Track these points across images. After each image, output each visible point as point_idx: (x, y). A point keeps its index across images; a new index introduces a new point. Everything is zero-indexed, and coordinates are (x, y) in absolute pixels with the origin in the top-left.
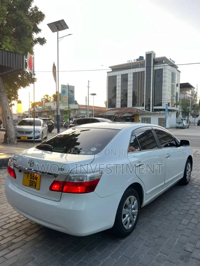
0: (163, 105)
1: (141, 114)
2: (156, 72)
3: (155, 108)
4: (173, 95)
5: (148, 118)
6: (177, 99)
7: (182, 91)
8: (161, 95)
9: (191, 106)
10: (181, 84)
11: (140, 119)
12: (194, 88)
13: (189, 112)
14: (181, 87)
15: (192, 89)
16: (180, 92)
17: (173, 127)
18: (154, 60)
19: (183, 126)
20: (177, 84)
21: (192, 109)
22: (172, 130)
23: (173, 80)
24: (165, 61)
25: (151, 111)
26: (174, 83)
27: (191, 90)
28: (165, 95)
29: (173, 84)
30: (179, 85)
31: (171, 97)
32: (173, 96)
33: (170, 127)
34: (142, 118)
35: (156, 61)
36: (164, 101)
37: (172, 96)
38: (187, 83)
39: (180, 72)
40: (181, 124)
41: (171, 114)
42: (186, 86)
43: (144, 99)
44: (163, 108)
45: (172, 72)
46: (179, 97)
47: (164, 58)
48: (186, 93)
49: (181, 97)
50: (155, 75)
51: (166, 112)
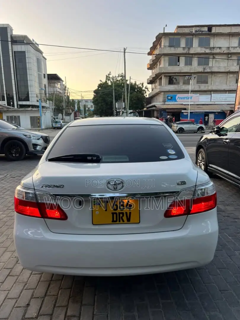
0: (30, 100)
1: (5, 112)
2: (16, 54)
3: (21, 103)
4: (42, 87)
5: (15, 117)
6: (46, 94)
7: (50, 84)
8: (27, 86)
9: (65, 102)
10: (48, 75)
11: (5, 117)
12: (63, 81)
13: (63, 109)
14: (48, 79)
15: (61, 81)
16: (48, 85)
17: (49, 127)
18: (12, 37)
19: (61, 126)
20: (44, 75)
21: (66, 106)
22: (50, 131)
23: (39, 68)
24: (26, 41)
25: (16, 107)
26: (42, 72)
27: (59, 84)
28: (32, 87)
29: (40, 73)
30: (46, 76)
31: (39, 90)
32: (42, 89)
33: (46, 128)
34: (8, 117)
35: (15, 39)
36: (32, 95)
37: (40, 88)
38: (56, 75)
39: (46, 59)
40: (58, 124)
41: (45, 111)
42: (54, 78)
43: (4, 91)
44: (31, 104)
45: (38, 58)
46: (48, 91)
47: (25, 37)
48: (54, 87)
49: (50, 91)
50: (15, 59)
51: (40, 109)
